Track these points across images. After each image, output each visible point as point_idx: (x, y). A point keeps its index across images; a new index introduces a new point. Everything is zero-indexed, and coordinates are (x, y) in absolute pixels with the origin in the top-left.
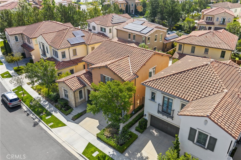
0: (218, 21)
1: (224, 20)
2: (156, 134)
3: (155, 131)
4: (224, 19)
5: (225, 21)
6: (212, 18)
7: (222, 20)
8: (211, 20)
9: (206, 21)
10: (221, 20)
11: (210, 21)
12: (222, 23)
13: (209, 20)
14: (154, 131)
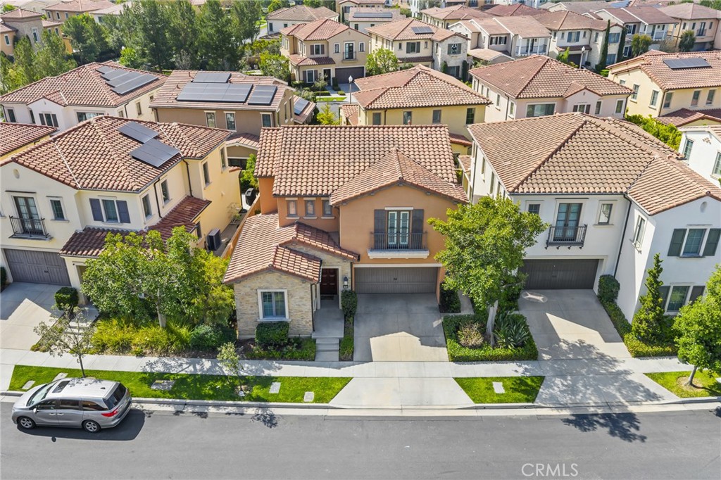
0: (338, 52)
1: (351, 48)
2: (540, 298)
3: (531, 294)
4: (351, 45)
5: (354, 51)
6: (323, 46)
7: (347, 49)
8: (323, 53)
9: (312, 56)
10: (344, 49)
11: (320, 56)
12: (347, 56)
13: (317, 53)
14: (530, 296)
